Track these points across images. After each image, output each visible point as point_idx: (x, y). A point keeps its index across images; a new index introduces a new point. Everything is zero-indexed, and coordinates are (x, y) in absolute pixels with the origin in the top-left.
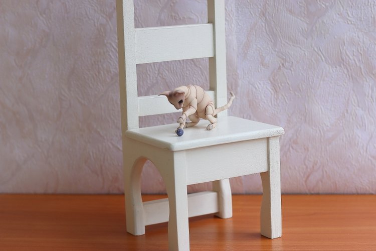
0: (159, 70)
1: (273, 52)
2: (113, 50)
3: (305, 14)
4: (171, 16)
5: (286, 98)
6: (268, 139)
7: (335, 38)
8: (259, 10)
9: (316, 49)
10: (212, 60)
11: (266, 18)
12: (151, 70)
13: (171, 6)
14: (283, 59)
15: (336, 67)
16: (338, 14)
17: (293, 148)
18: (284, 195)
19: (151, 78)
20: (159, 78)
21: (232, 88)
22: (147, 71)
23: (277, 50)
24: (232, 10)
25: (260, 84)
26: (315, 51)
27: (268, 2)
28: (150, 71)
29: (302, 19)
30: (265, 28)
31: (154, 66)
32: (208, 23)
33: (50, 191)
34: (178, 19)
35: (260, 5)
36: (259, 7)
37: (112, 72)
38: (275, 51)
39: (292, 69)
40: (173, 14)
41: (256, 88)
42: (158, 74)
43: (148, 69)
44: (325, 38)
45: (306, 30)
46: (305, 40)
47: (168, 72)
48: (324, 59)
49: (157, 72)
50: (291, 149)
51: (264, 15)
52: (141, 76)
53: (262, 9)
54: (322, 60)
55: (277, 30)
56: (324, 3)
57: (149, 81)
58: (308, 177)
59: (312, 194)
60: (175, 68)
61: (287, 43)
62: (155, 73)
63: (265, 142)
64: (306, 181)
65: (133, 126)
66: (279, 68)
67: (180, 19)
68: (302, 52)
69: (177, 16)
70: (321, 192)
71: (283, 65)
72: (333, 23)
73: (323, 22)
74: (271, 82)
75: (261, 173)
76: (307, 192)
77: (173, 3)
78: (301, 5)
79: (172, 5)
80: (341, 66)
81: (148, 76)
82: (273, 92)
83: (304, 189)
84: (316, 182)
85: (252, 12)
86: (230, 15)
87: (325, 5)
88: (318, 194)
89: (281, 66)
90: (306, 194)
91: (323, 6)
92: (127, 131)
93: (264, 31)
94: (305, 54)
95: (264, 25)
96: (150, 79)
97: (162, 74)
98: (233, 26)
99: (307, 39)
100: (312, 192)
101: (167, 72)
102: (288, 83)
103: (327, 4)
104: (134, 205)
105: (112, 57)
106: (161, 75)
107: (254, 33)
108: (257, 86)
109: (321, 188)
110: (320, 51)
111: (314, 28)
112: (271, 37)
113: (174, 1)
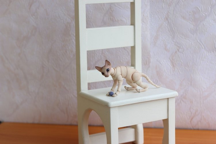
1: (172, 42)
3: (192, 19)
4: (111, 19)
5: (179, 70)
6: (168, 99)
7: (210, 35)
8: (164, 16)
9: (199, 41)
10: (133, 48)
11: (168, 21)
14: (178, 47)
15: (211, 52)
16: (213, 20)
17: (183, 101)
18: (177, 129)
19: (98, 56)
21: (146, 63)
23: (175, 41)
24: (147, 16)
25: (164, 61)
26: (198, 42)
27: (169, 11)
29: (191, 22)
30: (168, 28)
32: (131, 25)
33: (36, 122)
35: (165, 13)
36: (164, 14)
38: (173, 41)
39: (184, 53)
40: (112, 18)
41: (161, 64)
44: (204, 34)
45: (193, 29)
46: (192, 35)
48: (203, 47)
50: (182, 102)
51: (167, 19)
53: (166, 16)
54: (202, 48)
55: (175, 29)
56: (204, 13)
57: (96, 58)
58: (192, 119)
59: (194, 129)
61: (181, 37)
63: (166, 101)
64: (191, 122)
65: (84, 89)
66: (176, 52)
67: (116, 21)
68: (190, 42)
69: (114, 19)
70: (200, 128)
71: (178, 50)
72: (209, 25)
73: (203, 24)
74: (171, 61)
75: (163, 120)
76: (191, 128)
78: (190, 14)
79: (111, 12)
80: (214, 52)
81: (95, 55)
82: (171, 67)
83: (189, 126)
84: (197, 122)
85: (160, 18)
86: (146, 19)
87: (205, 14)
88: (198, 130)
89: (177, 51)
90: (190, 129)
91: (204, 15)
92: (80, 92)
93: (167, 29)
94: (192, 44)
95: (167, 25)
97: (104, 54)
98: (148, 25)
99: (193, 35)
100: (195, 128)
101: (107, 52)
102: (181, 62)
103: (206, 14)
104: (84, 137)
107: (161, 30)
108: (162, 63)
109: (200, 126)
110: (201, 42)
111: (198, 28)
112: (171, 33)
113: (112, 10)
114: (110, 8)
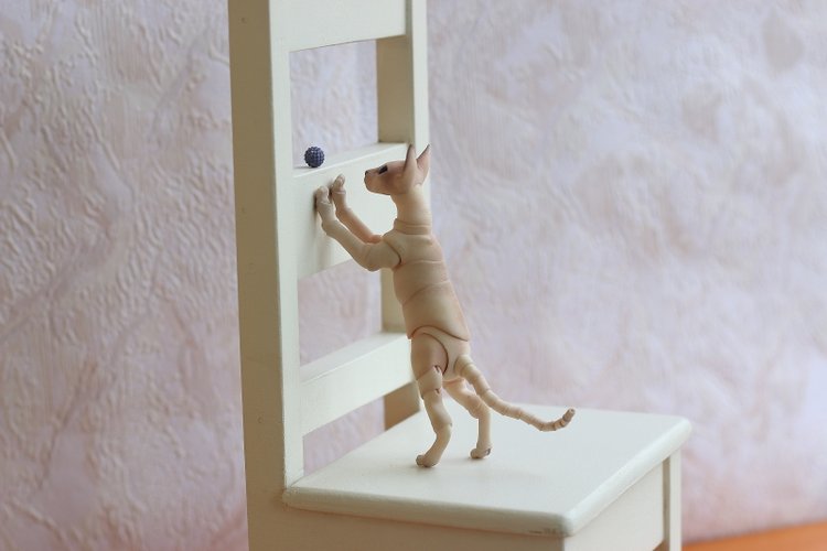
0: (153, 279)
1: (451, 205)
2: (17, 226)
4: (191, 118)
12: (131, 280)
13: (188, 89)
14: (476, 223)
15: (601, 235)
19: (132, 302)
20: (154, 299)
22: (118, 280)
23: (460, 199)
24: (350, 97)
26: (554, 196)
28: (128, 284)
29: (522, 112)
31: (141, 268)
32: (380, 141)
34: (209, 126)
37: (15, 294)
38: (456, 202)
39: (499, 247)
40: (196, 114)
42: (152, 289)
43: (121, 276)
44: (576, 161)
47: (182, 280)
49: (147, 284)
52: (102, 300)
55: (460, 146)
57: (124, 313)
60: (200, 269)
61: (486, 179)
62: (144, 288)
66: (468, 247)
67: (215, 126)
68: (524, 200)
69: (206, 117)
71: (477, 238)
73: (571, 118)
77: (195, 81)
79: (192, 85)
80: (612, 231)
81: (122, 296)
89: (472, 240)
94: (529, 205)
96: (129, 306)
97: (163, 288)
99: (533, 165)
101: (177, 282)
105: (17, 248)
106: (159, 292)
111: (551, 137)
113: (199, 76)
114: (189, 69)
